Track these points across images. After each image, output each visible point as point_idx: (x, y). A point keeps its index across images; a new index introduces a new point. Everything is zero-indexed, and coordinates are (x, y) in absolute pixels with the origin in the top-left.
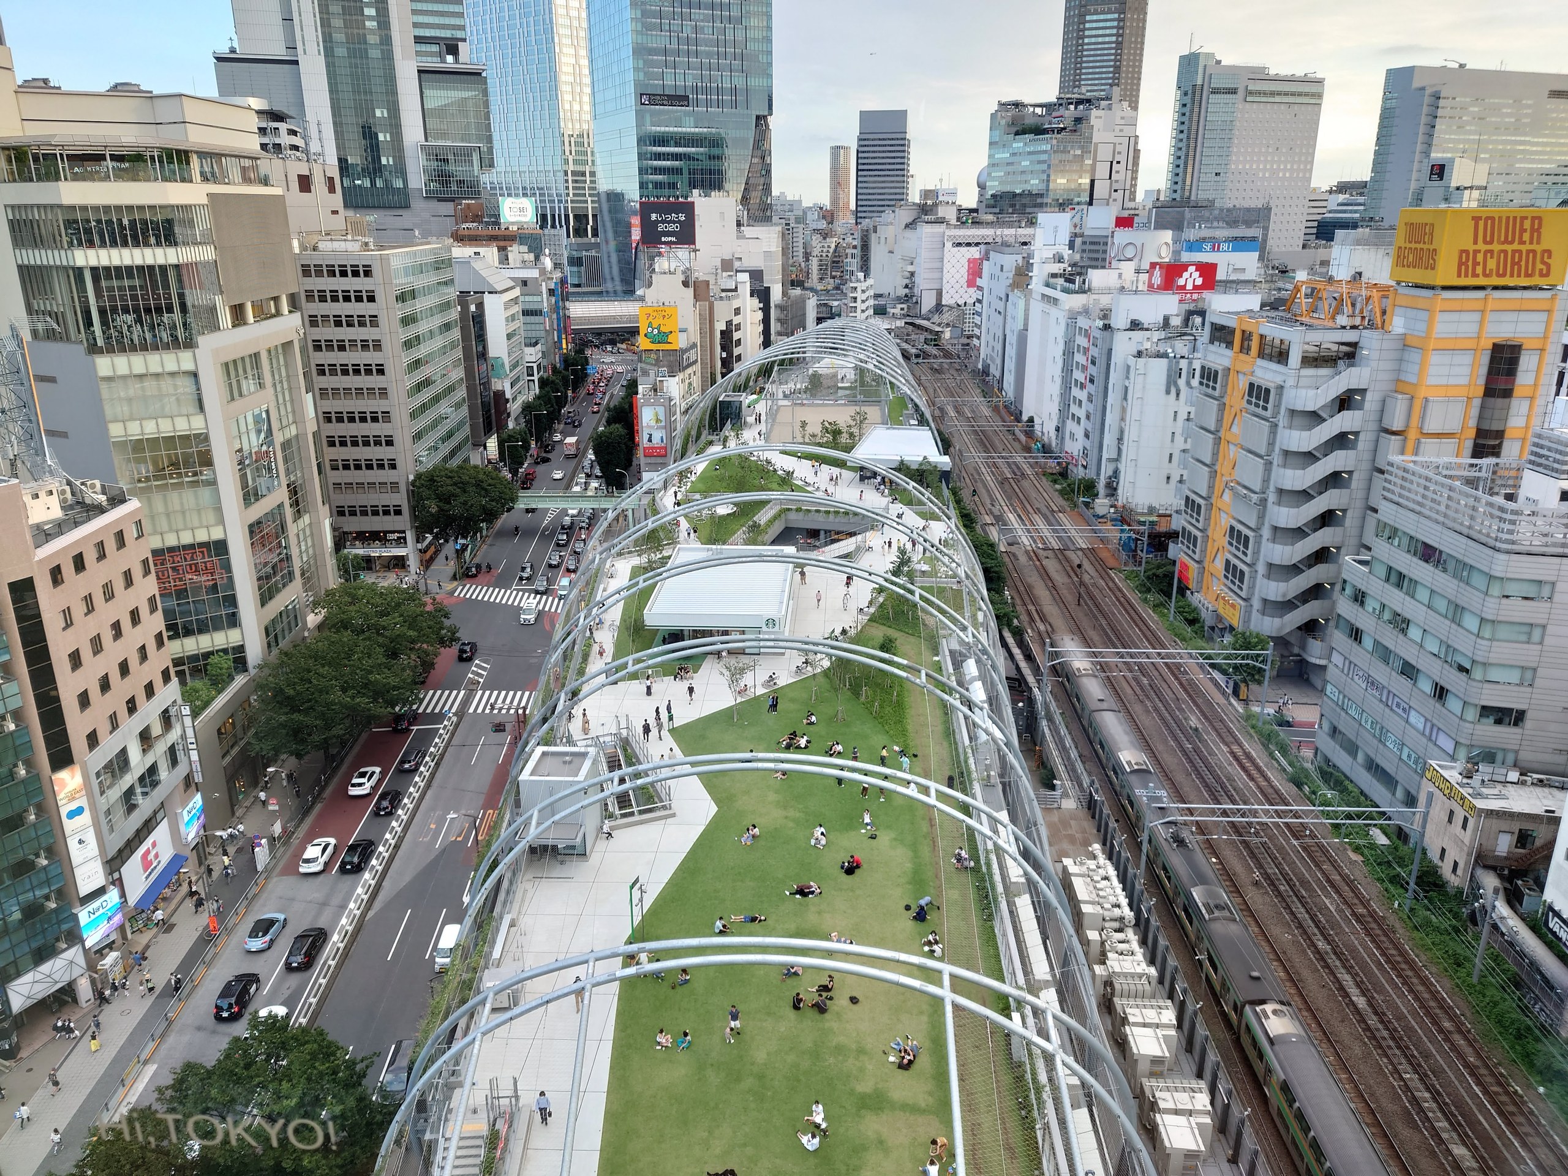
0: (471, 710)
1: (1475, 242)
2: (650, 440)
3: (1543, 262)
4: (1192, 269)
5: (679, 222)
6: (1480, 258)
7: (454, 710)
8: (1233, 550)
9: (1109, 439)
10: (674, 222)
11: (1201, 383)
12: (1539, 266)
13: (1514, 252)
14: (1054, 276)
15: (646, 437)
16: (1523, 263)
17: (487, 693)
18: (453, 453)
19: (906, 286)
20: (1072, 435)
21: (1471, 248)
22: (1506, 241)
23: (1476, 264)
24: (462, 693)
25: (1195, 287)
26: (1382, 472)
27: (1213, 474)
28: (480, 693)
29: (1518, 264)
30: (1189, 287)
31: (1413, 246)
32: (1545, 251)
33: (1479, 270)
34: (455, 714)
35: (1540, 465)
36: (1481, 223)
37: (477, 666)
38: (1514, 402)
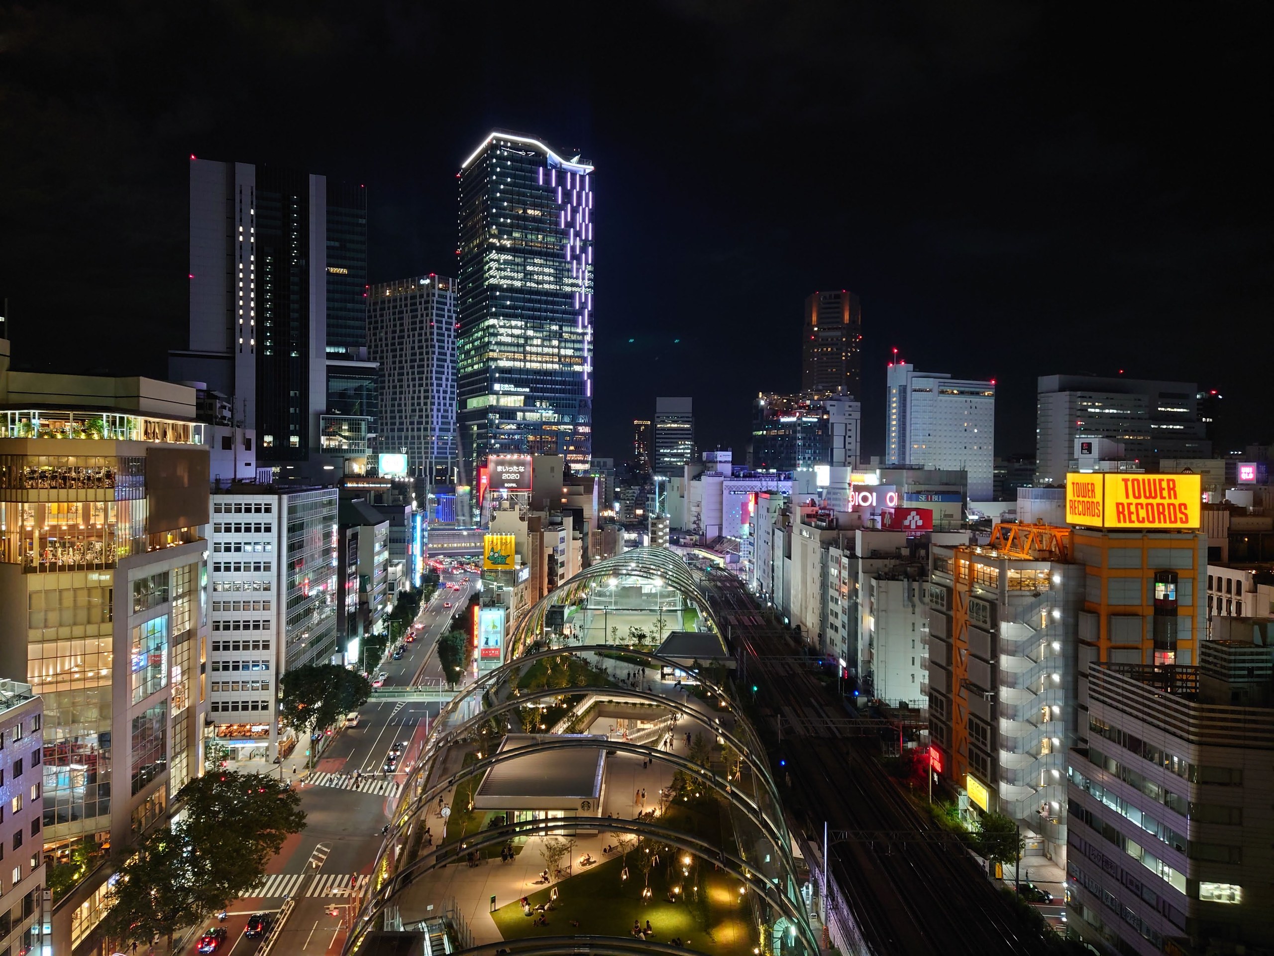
0: (308, 895)
1: (1127, 497)
2: (487, 643)
4: (913, 513)
5: (519, 473)
6: (1133, 508)
7: (292, 895)
9: (862, 646)
10: (515, 473)
11: (931, 601)
12: (1179, 515)
14: (809, 516)
15: (483, 641)
16: (1166, 513)
17: (325, 876)
19: (694, 523)
20: (832, 641)
22: (1150, 497)
23: (1130, 513)
24: (302, 876)
25: (918, 527)
26: (1086, 676)
27: (949, 675)
28: (318, 876)
30: (913, 526)
31: (1081, 499)
32: (1180, 505)
33: (1134, 517)
34: (292, 899)
35: (1210, 670)
36: (1130, 484)
37: (319, 850)
38: (1180, 619)
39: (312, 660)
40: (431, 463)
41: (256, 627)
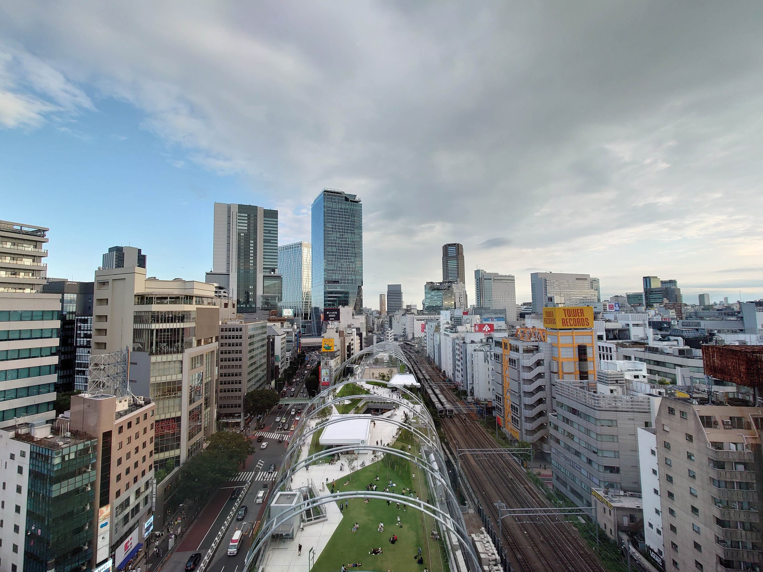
0: (256, 480)
1: (566, 316)
2: (324, 380)
3: (586, 322)
4: (487, 326)
5: (335, 314)
6: (568, 321)
7: (250, 480)
8: (513, 412)
9: (469, 377)
10: (334, 314)
11: (495, 359)
12: (585, 323)
13: (577, 319)
14: (447, 328)
15: (323, 379)
16: (581, 322)
17: (263, 472)
18: (260, 386)
19: (403, 332)
20: (458, 376)
21: (565, 318)
22: (574, 316)
23: (567, 322)
24: (254, 473)
25: (488, 331)
26: (554, 385)
27: (503, 387)
28: (260, 472)
29: (579, 322)
30: (487, 331)
31: (548, 318)
32: (586, 319)
33: (569, 324)
34: (250, 481)
35: (601, 382)
36: (566, 311)
37: (260, 462)
38: (588, 363)
39: (257, 388)
40: (302, 312)
41: (236, 375)
